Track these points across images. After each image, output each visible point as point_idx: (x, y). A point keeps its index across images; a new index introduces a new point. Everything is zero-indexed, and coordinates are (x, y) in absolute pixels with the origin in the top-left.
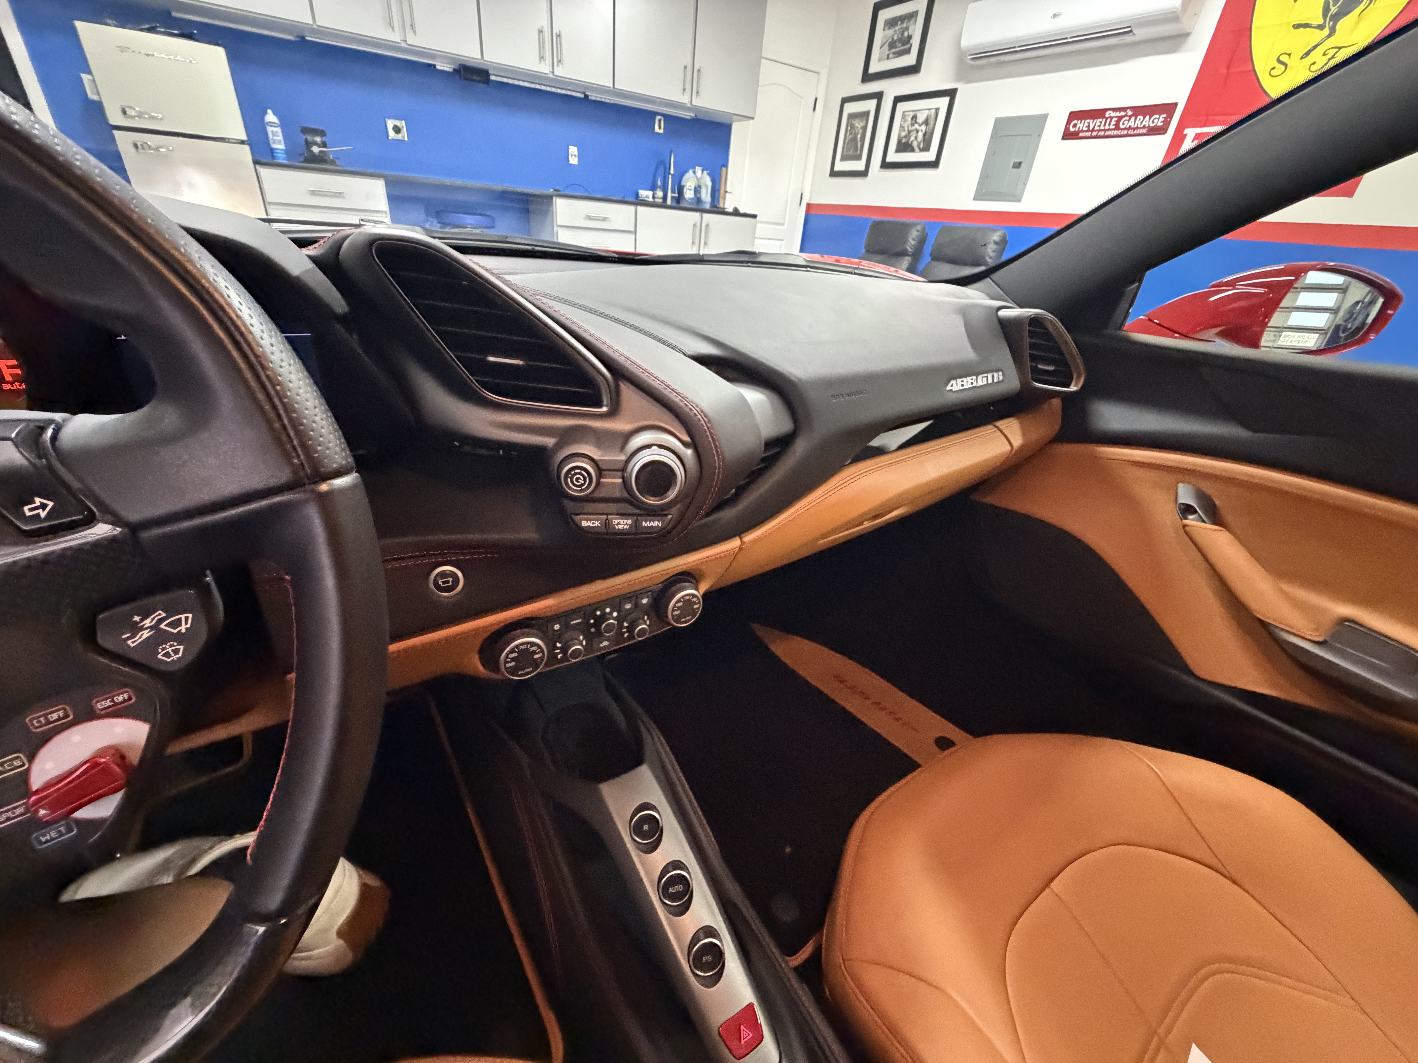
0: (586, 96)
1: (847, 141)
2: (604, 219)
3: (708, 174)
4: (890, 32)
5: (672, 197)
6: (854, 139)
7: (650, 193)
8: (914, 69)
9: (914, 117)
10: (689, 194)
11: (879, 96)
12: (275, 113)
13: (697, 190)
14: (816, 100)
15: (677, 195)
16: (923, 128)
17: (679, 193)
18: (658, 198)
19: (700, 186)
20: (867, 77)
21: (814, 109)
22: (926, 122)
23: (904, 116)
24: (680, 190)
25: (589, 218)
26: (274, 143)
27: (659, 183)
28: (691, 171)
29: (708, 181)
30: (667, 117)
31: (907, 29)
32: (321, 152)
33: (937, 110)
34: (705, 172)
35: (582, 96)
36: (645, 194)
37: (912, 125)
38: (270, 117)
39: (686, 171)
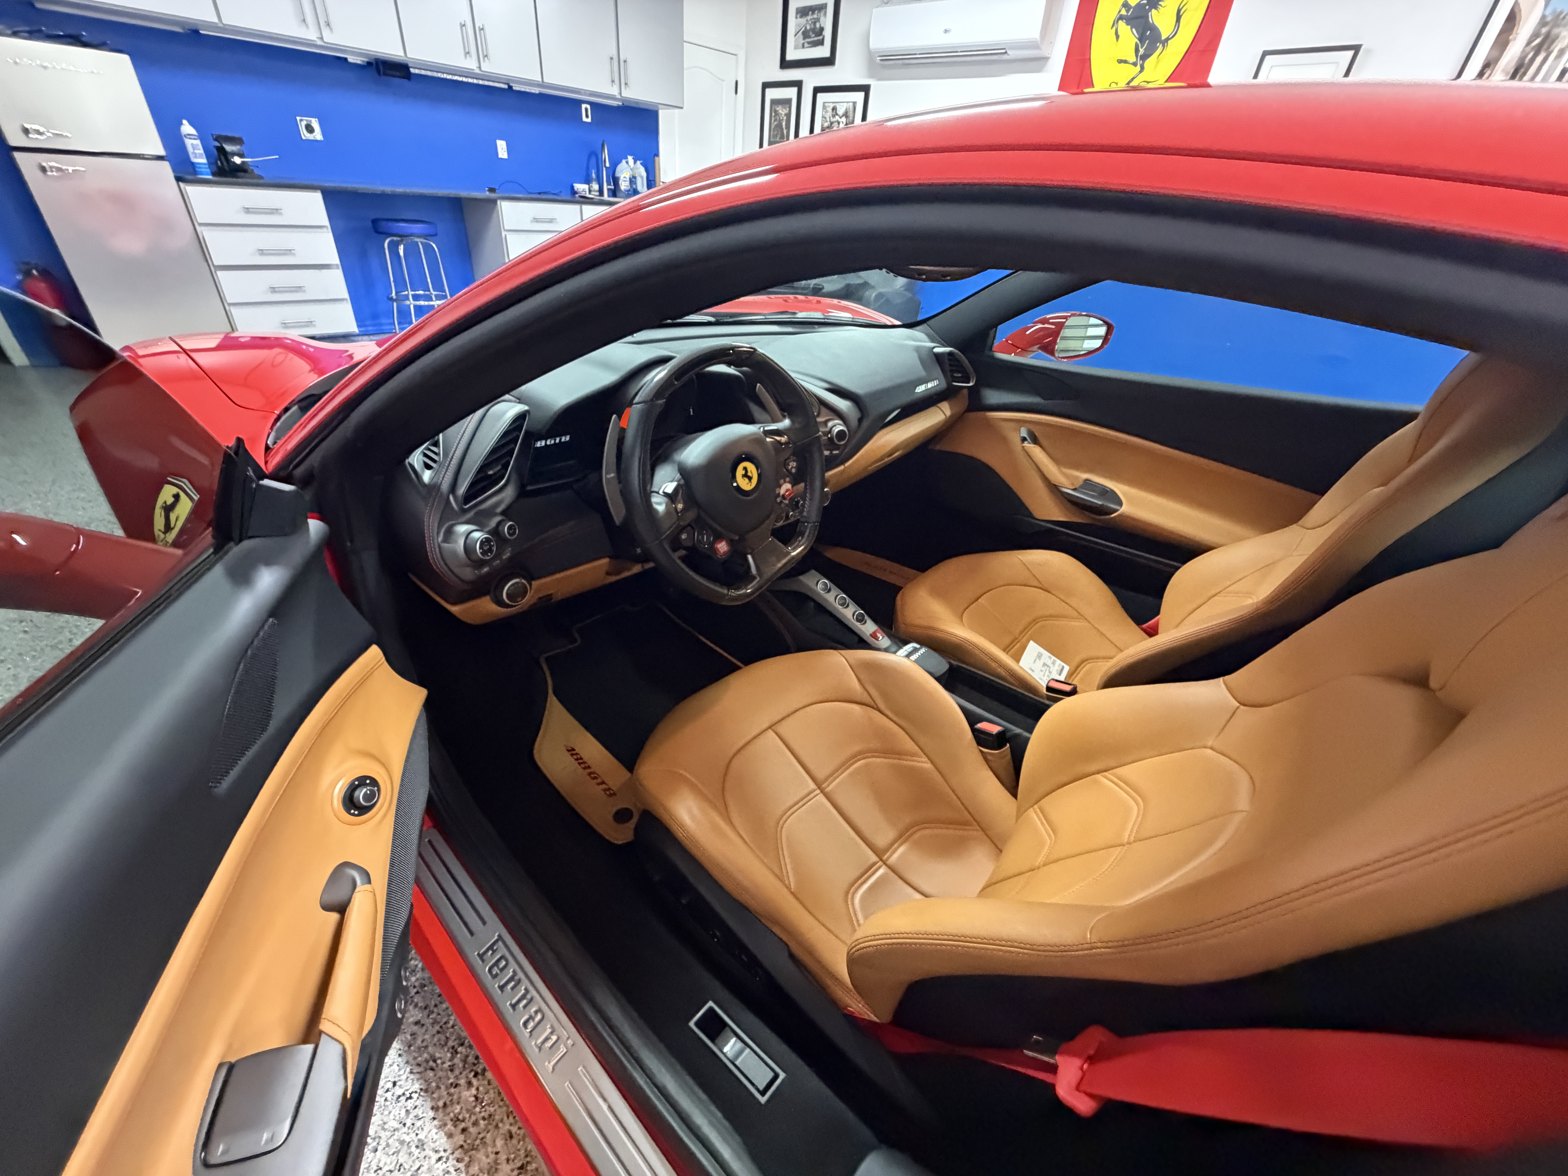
0: (510, 87)
1: (773, 127)
2: (551, 221)
3: (641, 164)
4: (803, 21)
5: (609, 190)
6: (779, 126)
7: (586, 187)
8: (829, 61)
9: (834, 109)
10: (624, 185)
11: (798, 84)
12: (191, 124)
13: (633, 180)
14: (737, 83)
15: (613, 187)
16: (844, 119)
17: (614, 185)
18: (594, 191)
19: (635, 177)
20: (785, 64)
21: (736, 92)
22: (846, 115)
23: (824, 107)
24: (616, 181)
25: (536, 220)
26: (196, 157)
27: (594, 176)
28: (624, 161)
29: (642, 171)
30: (592, 104)
31: (818, 20)
32: (243, 162)
33: (855, 103)
34: (638, 162)
35: (506, 87)
36: (581, 187)
37: (834, 116)
38: (187, 128)
39: (620, 162)
